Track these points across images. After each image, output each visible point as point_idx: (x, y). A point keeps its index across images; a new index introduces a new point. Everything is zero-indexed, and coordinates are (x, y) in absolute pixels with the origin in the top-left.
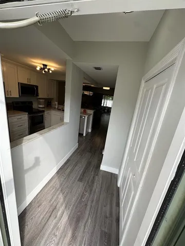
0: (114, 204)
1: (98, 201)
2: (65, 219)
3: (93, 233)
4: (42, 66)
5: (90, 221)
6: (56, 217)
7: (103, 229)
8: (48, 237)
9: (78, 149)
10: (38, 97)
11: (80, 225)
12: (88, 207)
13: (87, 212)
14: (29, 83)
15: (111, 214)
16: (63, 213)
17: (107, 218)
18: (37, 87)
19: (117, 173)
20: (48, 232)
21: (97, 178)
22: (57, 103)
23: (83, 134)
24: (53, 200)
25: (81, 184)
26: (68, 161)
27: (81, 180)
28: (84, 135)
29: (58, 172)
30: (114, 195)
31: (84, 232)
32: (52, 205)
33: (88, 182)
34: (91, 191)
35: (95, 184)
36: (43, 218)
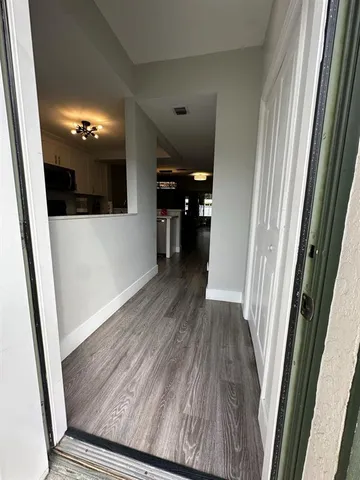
0: (242, 344)
1: (208, 341)
2: (146, 369)
3: (205, 385)
4: (81, 126)
5: (196, 368)
6: (128, 368)
7: (226, 379)
8: (116, 395)
9: (157, 275)
10: (76, 192)
11: (177, 375)
12: (191, 350)
13: (190, 359)
14: (57, 165)
15: (238, 356)
16: (141, 362)
17: (230, 362)
18: (73, 172)
19: (240, 301)
20: (116, 389)
21: (201, 310)
22: (110, 203)
23: (165, 255)
24: (119, 345)
25: (172, 321)
26: (142, 291)
27: (170, 314)
28: (168, 256)
29: (124, 307)
30: (238, 332)
31: (187, 385)
32: (117, 351)
33: (185, 317)
34: (193, 327)
35: (200, 319)
36: (103, 370)
